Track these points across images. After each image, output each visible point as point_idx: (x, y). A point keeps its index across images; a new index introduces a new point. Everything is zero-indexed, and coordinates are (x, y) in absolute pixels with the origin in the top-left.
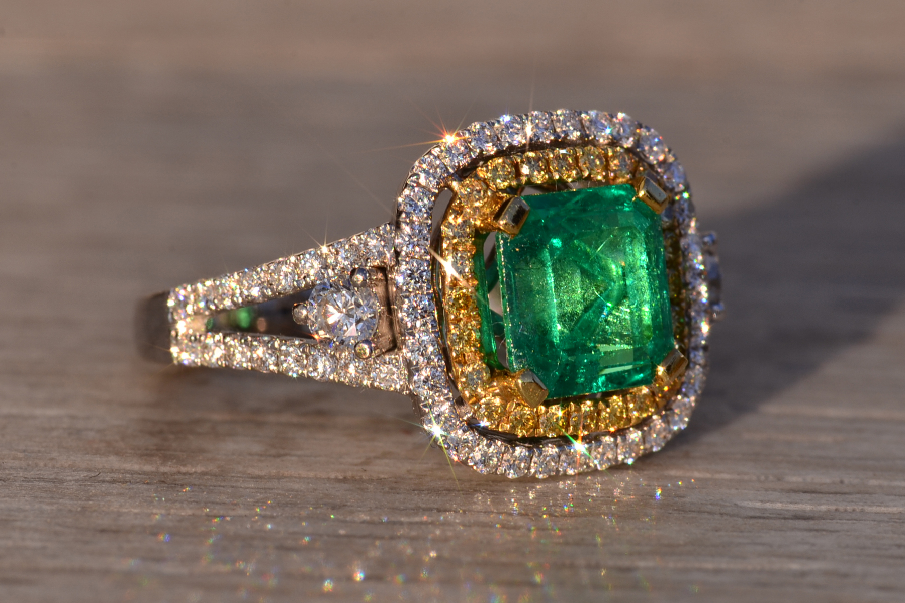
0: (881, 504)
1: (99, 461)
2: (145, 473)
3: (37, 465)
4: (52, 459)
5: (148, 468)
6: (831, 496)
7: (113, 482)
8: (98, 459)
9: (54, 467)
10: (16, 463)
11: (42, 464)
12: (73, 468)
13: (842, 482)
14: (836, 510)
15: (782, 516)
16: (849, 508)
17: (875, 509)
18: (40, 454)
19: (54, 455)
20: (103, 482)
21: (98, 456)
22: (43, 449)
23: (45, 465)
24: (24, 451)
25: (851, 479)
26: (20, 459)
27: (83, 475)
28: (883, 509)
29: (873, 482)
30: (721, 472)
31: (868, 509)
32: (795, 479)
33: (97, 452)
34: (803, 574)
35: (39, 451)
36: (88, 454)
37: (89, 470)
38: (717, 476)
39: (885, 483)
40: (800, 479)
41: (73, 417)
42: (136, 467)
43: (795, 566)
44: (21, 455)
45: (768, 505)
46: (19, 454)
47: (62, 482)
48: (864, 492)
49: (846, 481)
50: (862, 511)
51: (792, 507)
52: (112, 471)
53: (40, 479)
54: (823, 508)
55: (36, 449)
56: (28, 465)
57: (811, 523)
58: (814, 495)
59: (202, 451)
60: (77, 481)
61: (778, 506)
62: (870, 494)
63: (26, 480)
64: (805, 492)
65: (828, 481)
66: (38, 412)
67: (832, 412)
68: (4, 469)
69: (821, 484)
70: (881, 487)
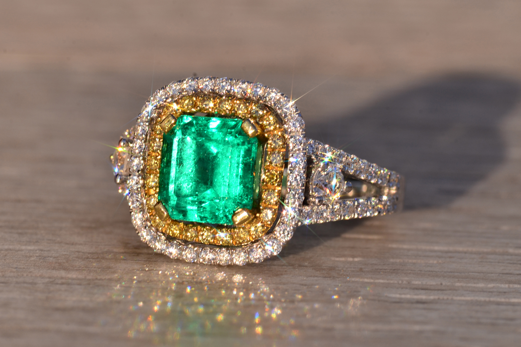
0: (462, 295)
1: (56, 273)
2: (78, 279)
3: (23, 275)
4: (31, 272)
5: (80, 276)
6: (436, 291)
7: (62, 284)
8: (55, 272)
9: (31, 276)
10: (12, 274)
11: (25, 275)
12: (42, 277)
13: (441, 284)
14: (439, 299)
15: (410, 302)
16: (445, 297)
17: (458, 298)
18: (24, 270)
19: (32, 270)
20: (57, 284)
21: (54, 270)
22: (26, 267)
23: (27, 275)
24: (16, 268)
25: (446, 282)
26: (14, 272)
27: (47, 280)
28: (463, 298)
29: (458, 284)
30: (378, 279)
31: (455, 298)
32: (417, 282)
33: (54, 269)
34: (421, 332)
35: (24, 268)
36: (49, 269)
37: (50, 278)
38: (377, 281)
39: (464, 285)
40: (420, 283)
41: (42, 250)
42: (74, 276)
43: (417, 328)
44: (15, 270)
45: (403, 296)
46: (13, 269)
47: (35, 284)
48: (454, 289)
49: (444, 284)
50: (452, 299)
51: (416, 297)
52: (62, 278)
53: (24, 282)
54: (432, 297)
55: (23, 267)
56: (18, 275)
57: (425, 306)
58: (427, 291)
59: (109, 268)
60: (43, 283)
61: (408, 296)
62: (456, 290)
63: (17, 283)
64: (423, 289)
65: (434, 283)
66: (23, 247)
67: (436, 248)
68: (6, 277)
69: (431, 285)
70: (462, 287)
